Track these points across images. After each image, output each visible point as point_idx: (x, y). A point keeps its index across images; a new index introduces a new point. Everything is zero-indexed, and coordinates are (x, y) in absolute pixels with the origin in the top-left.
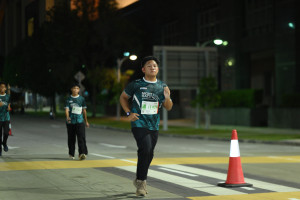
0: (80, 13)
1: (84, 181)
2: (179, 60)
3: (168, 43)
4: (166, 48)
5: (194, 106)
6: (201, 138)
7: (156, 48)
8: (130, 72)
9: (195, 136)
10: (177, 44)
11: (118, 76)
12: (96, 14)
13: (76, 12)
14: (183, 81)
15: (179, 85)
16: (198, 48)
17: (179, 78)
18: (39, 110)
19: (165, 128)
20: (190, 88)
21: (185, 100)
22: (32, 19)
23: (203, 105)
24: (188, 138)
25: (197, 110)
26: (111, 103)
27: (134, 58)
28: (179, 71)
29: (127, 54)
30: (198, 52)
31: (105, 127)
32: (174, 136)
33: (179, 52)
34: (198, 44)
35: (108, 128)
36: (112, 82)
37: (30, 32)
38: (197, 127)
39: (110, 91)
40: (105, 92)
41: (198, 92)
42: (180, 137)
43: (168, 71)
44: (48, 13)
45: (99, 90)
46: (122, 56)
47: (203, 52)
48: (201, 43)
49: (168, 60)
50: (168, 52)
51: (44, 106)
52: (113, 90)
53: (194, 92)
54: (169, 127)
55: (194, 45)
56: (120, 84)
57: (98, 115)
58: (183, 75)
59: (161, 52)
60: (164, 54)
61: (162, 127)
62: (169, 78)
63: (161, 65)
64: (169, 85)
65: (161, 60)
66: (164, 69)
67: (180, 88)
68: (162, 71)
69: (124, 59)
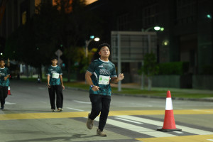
0: (60, 8)
1: (62, 127)
2: (130, 41)
3: (122, 29)
4: (120, 33)
5: (140, 74)
6: (145, 97)
7: (113, 33)
8: (95, 50)
9: (142, 95)
10: (128, 30)
11: (86, 53)
12: (70, 8)
13: (56, 7)
14: (132, 56)
15: (129, 59)
16: (143, 33)
17: (130, 54)
18: (30, 77)
19: (120, 90)
20: (137, 61)
21: (134, 69)
22: (25, 13)
23: (146, 73)
24: (136, 96)
25: (142, 77)
26: (81, 72)
27: (97, 40)
28: (130, 49)
29: (93, 37)
30: (143, 36)
31: (77, 89)
32: (126, 95)
33: (129, 35)
34: (143, 30)
35: (79, 90)
36: (82, 57)
37: (24, 21)
38: (142, 88)
39: (80, 64)
40: (77, 64)
41: (143, 64)
42: (130, 96)
43: (122, 49)
44: (37, 8)
45: (72, 63)
46: (89, 39)
47: (147, 36)
48: (145, 29)
49: (122, 41)
50: (122, 35)
51: (34, 74)
52: (83, 63)
53: (140, 64)
54: (122, 89)
55: (140, 31)
56: (87, 59)
57: (72, 80)
58: (132, 51)
59: (117, 35)
60: (119, 37)
61: (117, 88)
62: (122, 54)
63: (117, 45)
64: (122, 59)
65: (116, 41)
66: (119, 47)
67: (130, 61)
68: (117, 49)
69: (90, 41)
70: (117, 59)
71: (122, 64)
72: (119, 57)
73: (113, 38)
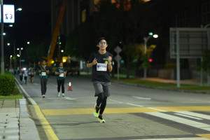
0: (118, 6)
2: (188, 37)
3: (180, 26)
4: (179, 29)
5: (198, 70)
6: (204, 93)
7: (171, 29)
8: (154, 46)
9: (200, 91)
10: (187, 26)
11: (145, 49)
12: (129, 6)
13: (115, 4)
14: (191, 53)
15: (188, 55)
16: (202, 29)
17: (189, 50)
19: (178, 86)
20: (196, 57)
21: (193, 66)
22: (85, 11)
23: (206, 70)
24: (195, 93)
25: (201, 73)
26: (140, 68)
27: (156, 36)
28: (188, 45)
29: (151, 34)
30: (202, 32)
31: (136, 85)
32: (185, 92)
33: (188, 32)
34: (202, 26)
35: (138, 86)
36: (141, 53)
37: (84, 19)
38: (201, 85)
39: (139, 60)
40: (135, 60)
41: (202, 60)
42: (189, 92)
43: (180, 45)
44: (96, 6)
45: (131, 59)
46: (148, 35)
47: (206, 32)
48: (204, 25)
49: (180, 37)
50: (180, 32)
52: (142, 59)
53: (200, 60)
54: (181, 85)
55: (200, 27)
56: (146, 55)
57: (130, 77)
58: (191, 48)
59: (175, 32)
60: (178, 34)
61: (176, 85)
62: (181, 50)
63: (175, 41)
64: (181, 55)
65: (175, 37)
66: (178, 44)
67: (189, 57)
68: (175, 46)
69: (149, 37)
70: (176, 55)
71: (181, 60)
72: (178, 53)
73: (172, 35)
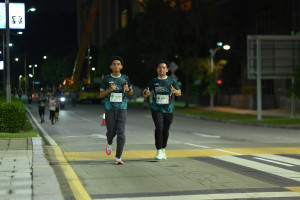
0: (174, 3)
1: (180, 170)
2: (274, 49)
3: (263, 33)
4: (259, 37)
5: (288, 96)
6: (296, 128)
7: (249, 37)
8: (224, 62)
9: (290, 126)
10: (271, 33)
11: (212, 66)
12: (189, 4)
14: (278, 71)
15: (274, 75)
16: (293, 37)
17: (274, 67)
18: (132, 101)
19: (259, 118)
20: (285, 78)
21: (280, 90)
22: (125, 11)
23: (299, 96)
24: (283, 128)
25: (292, 100)
26: (204, 93)
27: (227, 47)
28: (274, 60)
29: (220, 44)
30: (293, 41)
31: (199, 117)
32: (269, 126)
33: (273, 41)
34: (293, 33)
35: (201, 119)
36: (205, 72)
37: (124, 23)
38: (292, 117)
39: (203, 82)
40: (198, 82)
41: (293, 81)
42: (274, 127)
43: (262, 60)
44: (141, 4)
45: (192, 80)
46: (215, 46)
47: (298, 41)
48: (296, 32)
49: (262, 49)
50: (262, 41)
51: (138, 97)
52: (207, 80)
53: (289, 81)
54: (263, 117)
55: (290, 34)
56: (213, 75)
57: (191, 105)
58: (277, 64)
59: (255, 41)
60: (258, 43)
61: (256, 117)
62: (263, 67)
63: (255, 54)
64: (262, 75)
65: (255, 49)
66: (258, 58)
67: (275, 78)
68: (255, 61)
69: (217, 49)
70: (255, 75)
71: (263, 81)
72: (258, 72)
73: (250, 45)
